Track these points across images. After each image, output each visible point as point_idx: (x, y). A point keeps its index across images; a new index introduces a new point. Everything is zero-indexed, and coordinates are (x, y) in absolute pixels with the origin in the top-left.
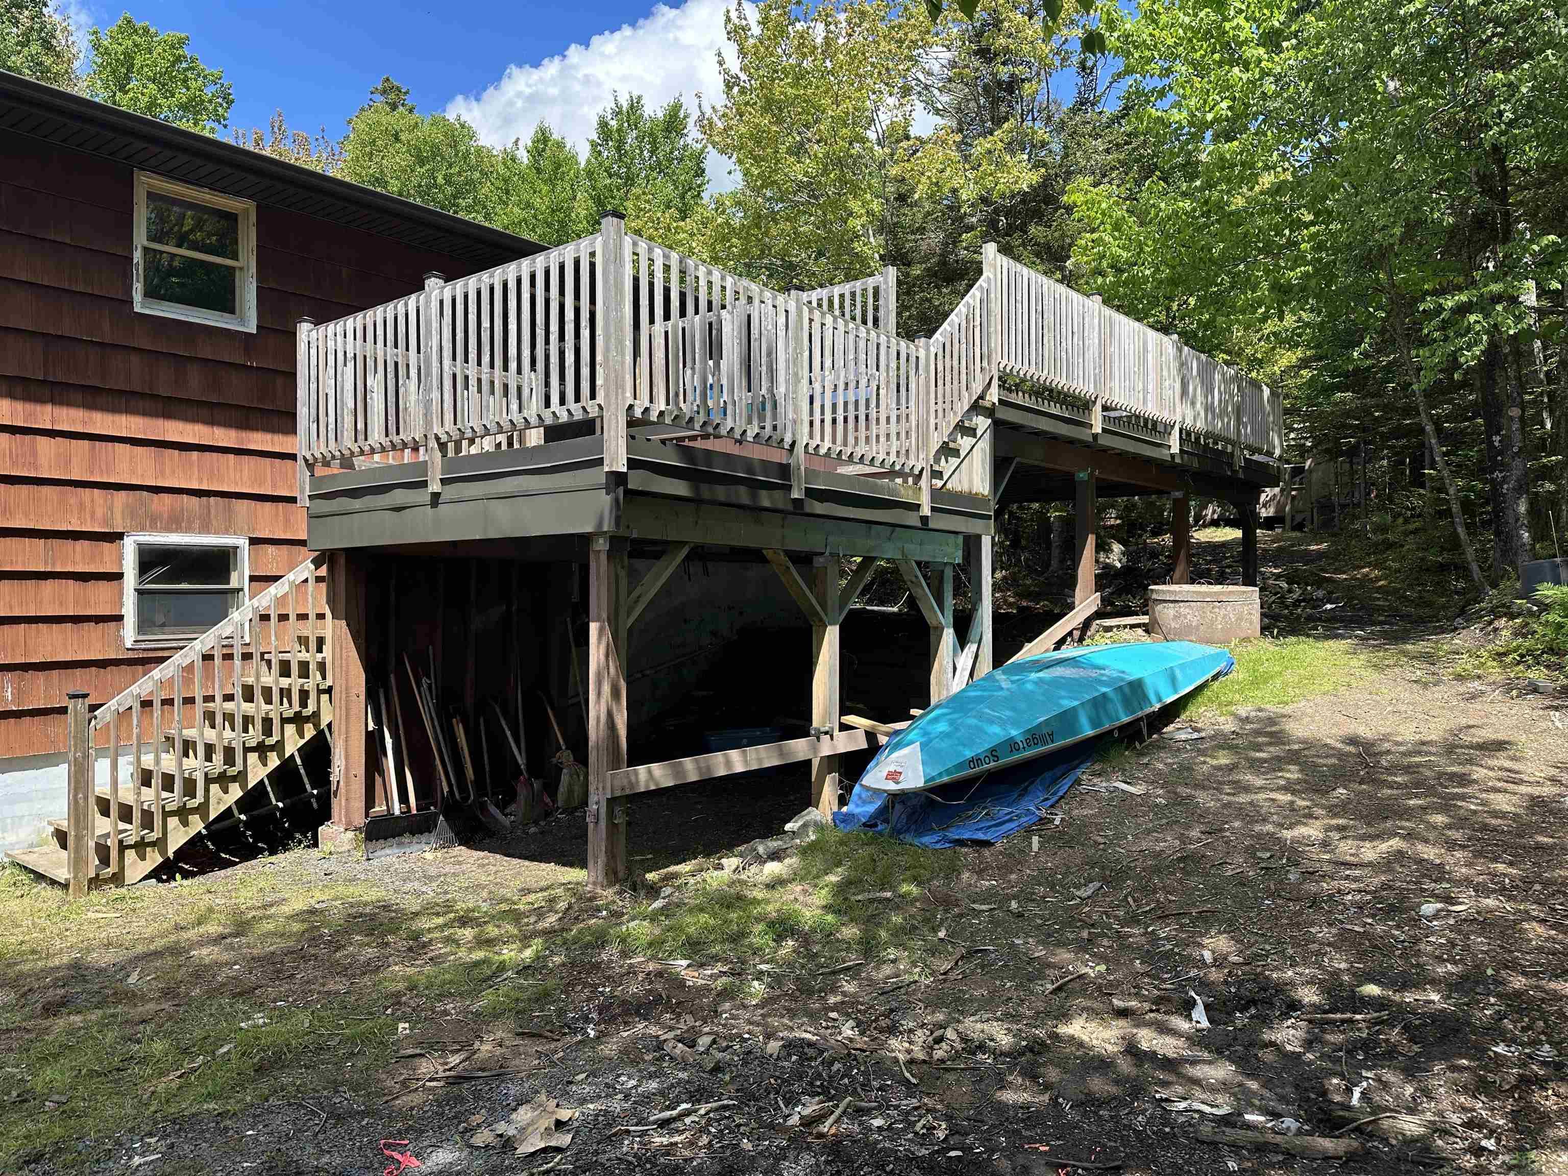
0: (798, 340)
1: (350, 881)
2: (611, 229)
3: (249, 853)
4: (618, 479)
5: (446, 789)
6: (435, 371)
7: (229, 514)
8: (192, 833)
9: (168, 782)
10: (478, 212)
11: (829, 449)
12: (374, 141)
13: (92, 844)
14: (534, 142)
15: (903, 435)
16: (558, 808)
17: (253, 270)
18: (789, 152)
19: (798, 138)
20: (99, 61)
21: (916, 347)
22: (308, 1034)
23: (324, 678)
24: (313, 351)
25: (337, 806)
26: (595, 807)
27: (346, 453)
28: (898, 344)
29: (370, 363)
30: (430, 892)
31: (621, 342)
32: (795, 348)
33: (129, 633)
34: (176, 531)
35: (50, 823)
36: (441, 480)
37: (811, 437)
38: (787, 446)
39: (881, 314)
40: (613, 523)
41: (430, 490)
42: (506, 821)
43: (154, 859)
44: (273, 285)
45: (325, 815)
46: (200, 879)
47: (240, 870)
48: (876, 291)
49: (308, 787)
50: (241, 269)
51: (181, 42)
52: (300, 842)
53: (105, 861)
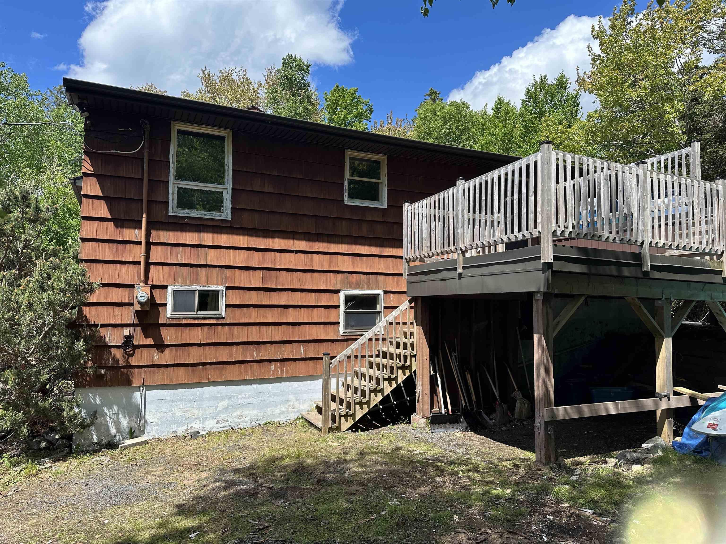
0: (645, 189)
1: (425, 442)
2: (546, 149)
3: (384, 424)
4: (548, 266)
5: (464, 405)
6: (460, 220)
7: (377, 281)
8: (364, 413)
9: (356, 390)
10: (470, 140)
11: (664, 244)
12: (426, 117)
13: (330, 414)
14: (495, 106)
15: (710, 232)
16: (515, 419)
17: (386, 182)
18: (629, 86)
19: (634, 79)
20: (327, 104)
21: (716, 184)
22: (416, 512)
23: (413, 350)
24: (410, 215)
25: (419, 406)
26: (539, 424)
27: (422, 256)
28: (705, 184)
29: (433, 218)
30: (460, 452)
31: (550, 201)
32: (643, 193)
33: (342, 329)
34: (358, 289)
35: (314, 403)
36: (463, 267)
37: (653, 238)
38: (639, 244)
39: (691, 167)
40: (546, 287)
41: (458, 272)
42: (491, 422)
43: (351, 422)
44: (392, 188)
45: (414, 410)
46: (367, 432)
47: (382, 430)
48: (687, 155)
49: (405, 396)
50: (382, 183)
51: (355, 91)
52: (404, 421)
53: (334, 421)
